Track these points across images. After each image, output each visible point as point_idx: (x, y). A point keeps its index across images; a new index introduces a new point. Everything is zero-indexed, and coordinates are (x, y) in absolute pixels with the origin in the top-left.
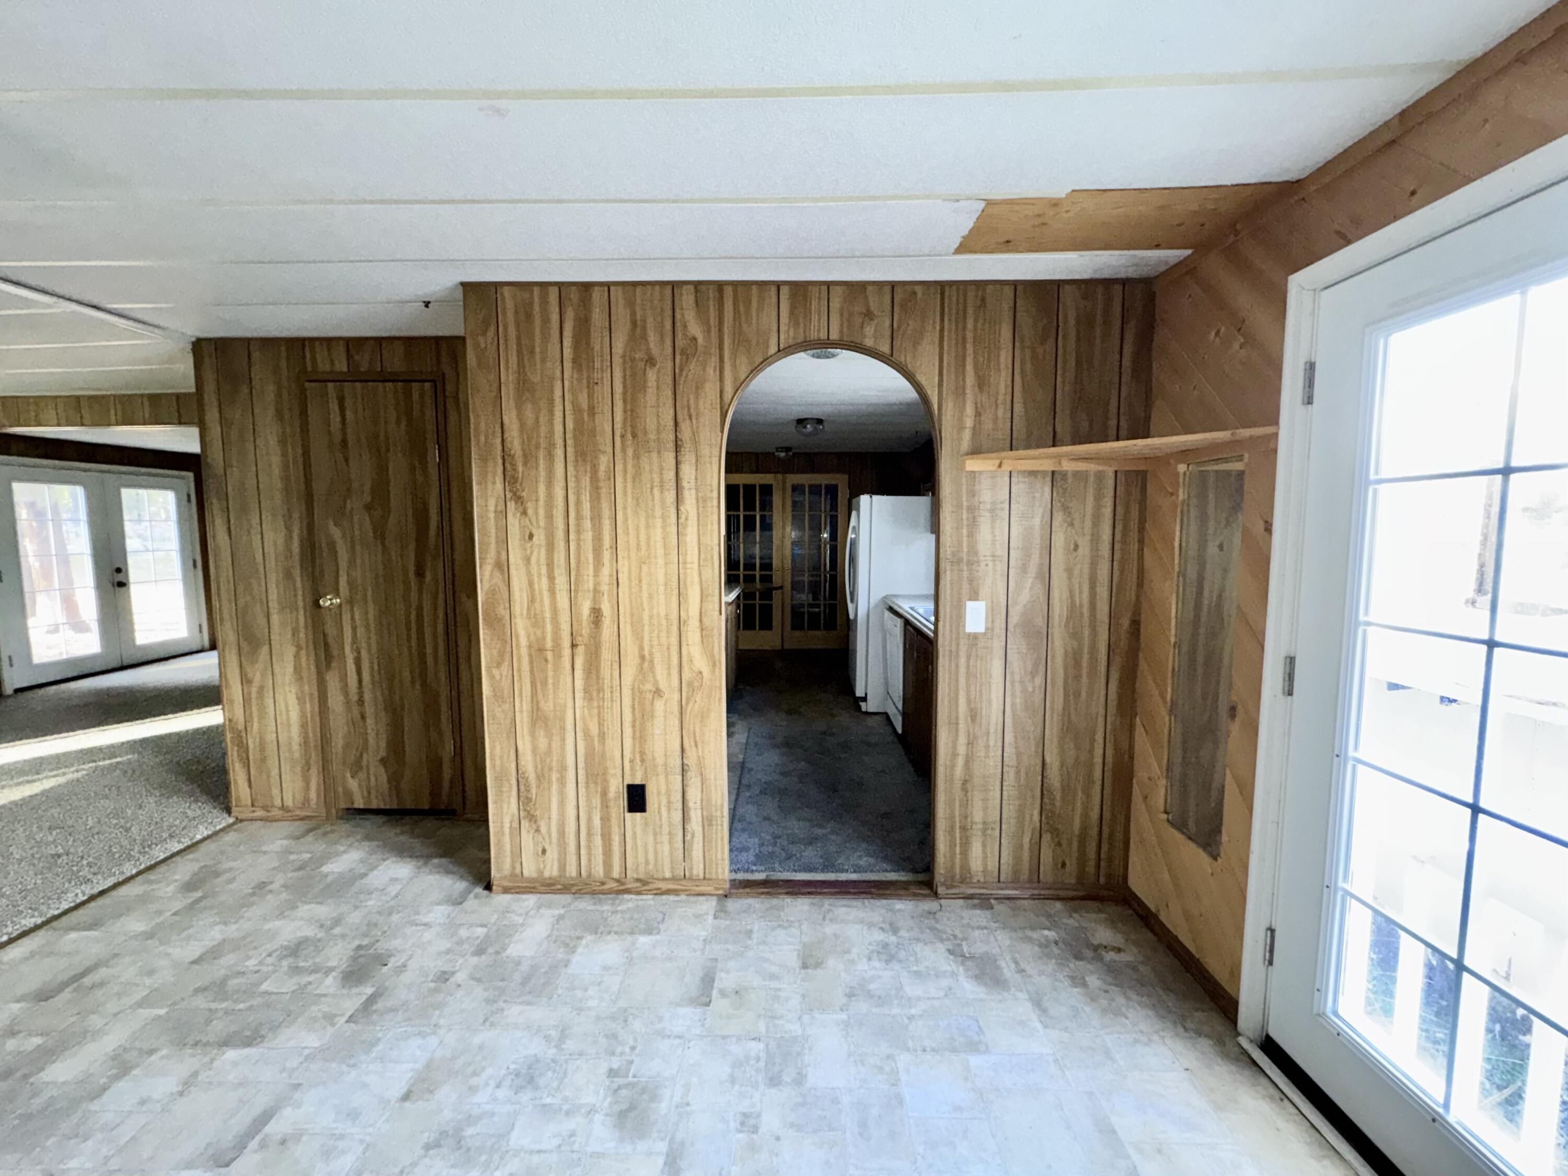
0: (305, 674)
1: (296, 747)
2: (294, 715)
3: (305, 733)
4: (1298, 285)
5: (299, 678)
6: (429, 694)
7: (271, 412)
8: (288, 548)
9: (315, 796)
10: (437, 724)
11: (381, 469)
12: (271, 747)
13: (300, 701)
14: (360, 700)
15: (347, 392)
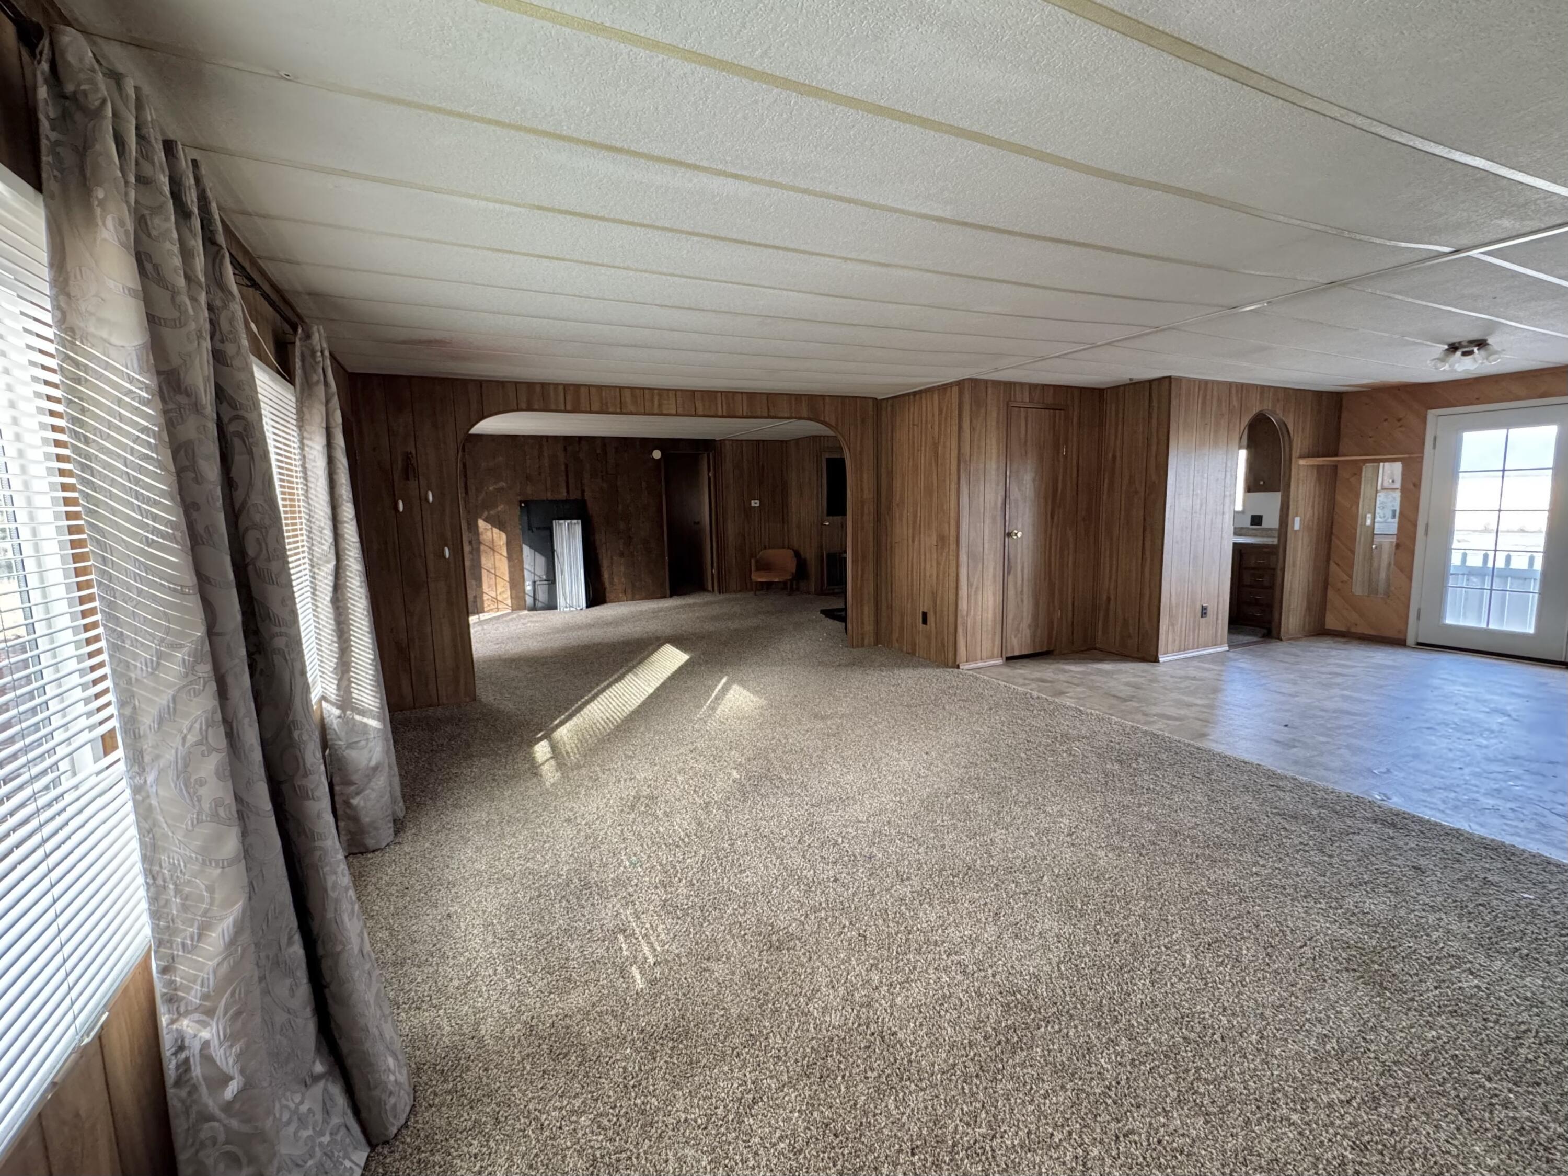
0: (997, 579)
1: (990, 623)
2: (991, 603)
3: (994, 614)
4: (1432, 414)
5: (995, 581)
6: (1051, 585)
7: (994, 423)
8: (996, 504)
9: (997, 650)
10: (1053, 602)
11: (1041, 458)
12: (979, 624)
13: (994, 594)
14: (1022, 591)
15: (1029, 414)
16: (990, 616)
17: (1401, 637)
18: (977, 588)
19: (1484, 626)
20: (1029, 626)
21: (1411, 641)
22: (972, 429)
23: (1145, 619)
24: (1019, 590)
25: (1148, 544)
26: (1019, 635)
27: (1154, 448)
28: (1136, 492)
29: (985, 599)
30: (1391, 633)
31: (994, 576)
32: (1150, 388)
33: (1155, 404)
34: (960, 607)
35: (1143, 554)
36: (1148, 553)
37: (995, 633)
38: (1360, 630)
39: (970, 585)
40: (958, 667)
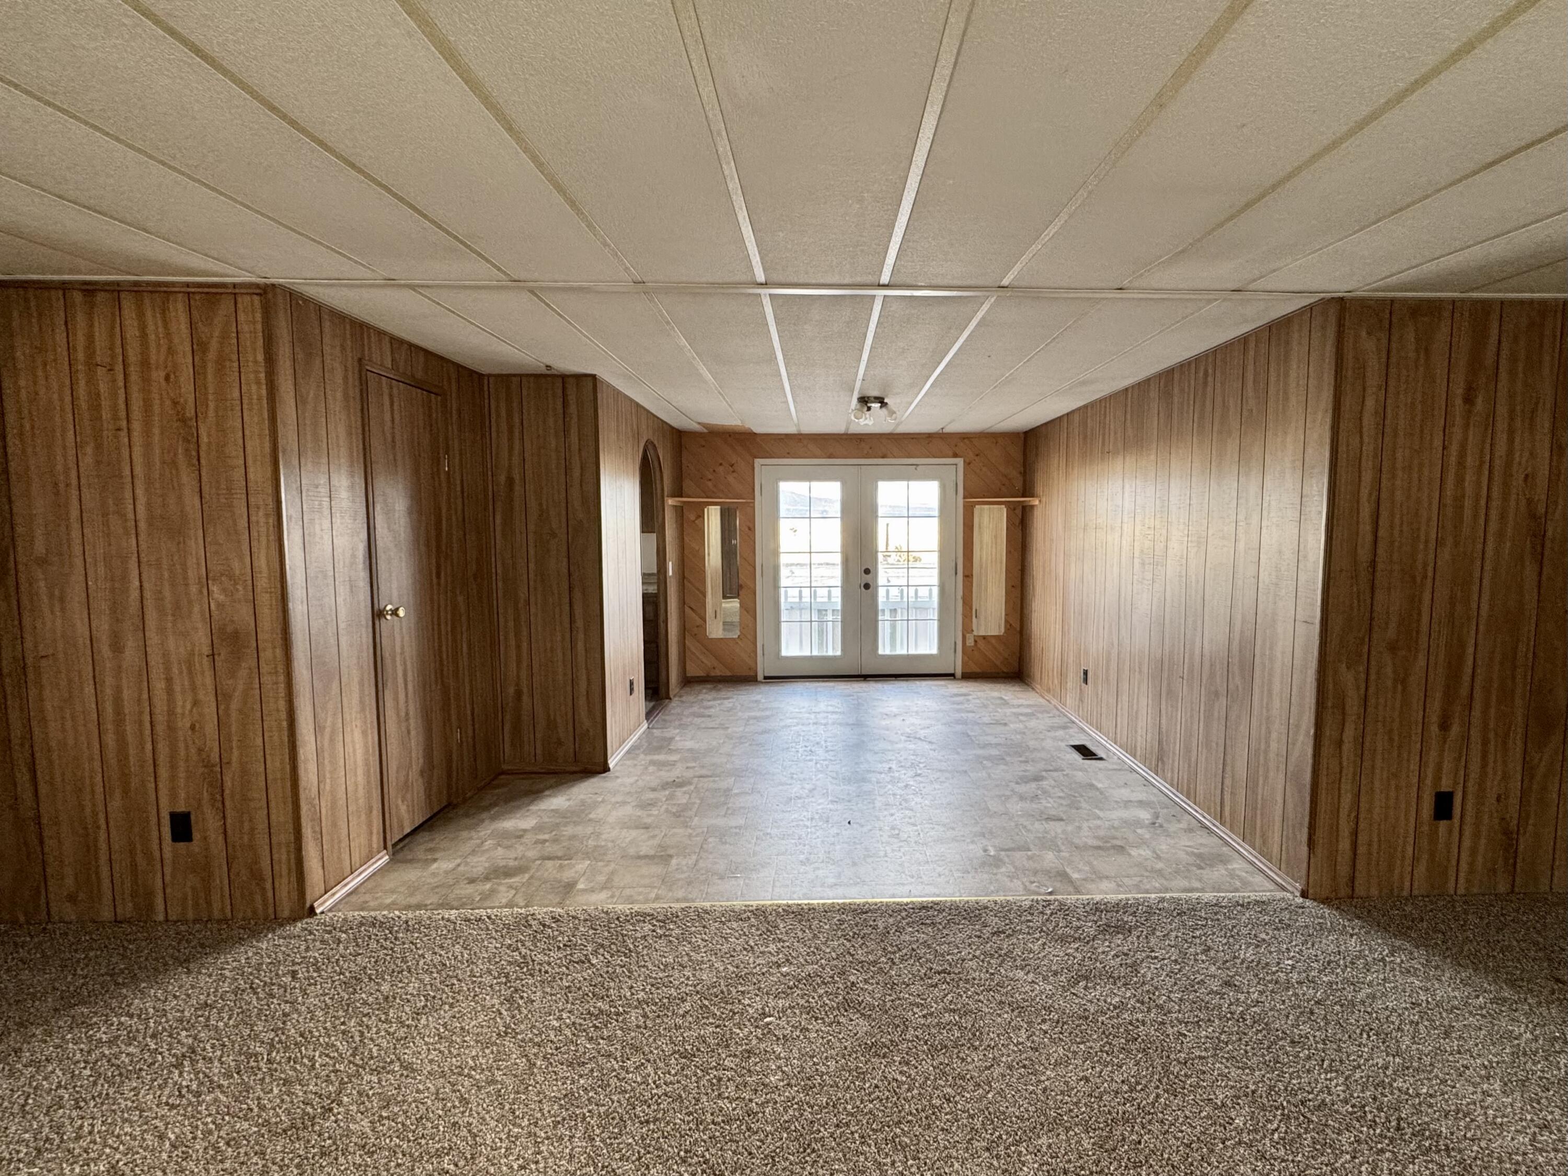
0: (367, 702)
1: (362, 793)
2: (360, 754)
3: (367, 773)
4: (758, 462)
5: (363, 710)
6: (445, 691)
7: (339, 395)
8: (354, 556)
9: (376, 840)
10: (449, 720)
11: (416, 471)
12: (342, 802)
13: (364, 733)
14: (407, 714)
15: (395, 391)
16: (361, 779)
17: (752, 674)
18: (333, 732)
19: (808, 653)
20: (422, 773)
21: (760, 677)
22: (300, 401)
23: (583, 713)
24: (403, 714)
25: (578, 611)
26: (409, 796)
27: (576, 473)
28: (553, 535)
29: (349, 748)
30: (745, 672)
31: (362, 702)
32: (564, 388)
33: (573, 409)
34: (303, 783)
35: (572, 621)
36: (580, 623)
37: (370, 809)
38: (718, 673)
39: (318, 729)
40: (312, 912)
